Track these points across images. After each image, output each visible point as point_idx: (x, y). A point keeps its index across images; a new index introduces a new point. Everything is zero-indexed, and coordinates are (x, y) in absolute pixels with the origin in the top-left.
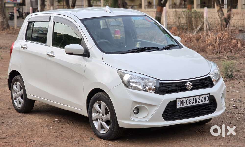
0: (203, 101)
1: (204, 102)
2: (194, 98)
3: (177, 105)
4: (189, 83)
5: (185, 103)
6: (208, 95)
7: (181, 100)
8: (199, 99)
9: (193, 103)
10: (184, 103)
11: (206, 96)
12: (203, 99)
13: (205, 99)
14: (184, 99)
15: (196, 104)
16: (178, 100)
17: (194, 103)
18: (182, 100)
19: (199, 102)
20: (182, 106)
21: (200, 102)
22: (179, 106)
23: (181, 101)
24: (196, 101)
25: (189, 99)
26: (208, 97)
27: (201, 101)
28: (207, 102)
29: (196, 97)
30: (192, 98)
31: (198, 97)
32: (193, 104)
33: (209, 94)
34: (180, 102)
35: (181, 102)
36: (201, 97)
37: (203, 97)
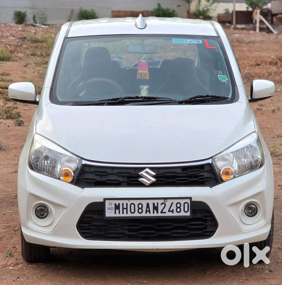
0: (173, 211)
1: (175, 214)
2: (151, 202)
3: (107, 211)
4: (147, 171)
5: (127, 209)
6: (188, 201)
7: (117, 202)
8: (163, 205)
9: (148, 213)
10: (123, 209)
11: (182, 202)
12: (174, 207)
13: (177, 208)
14: (125, 202)
15: (156, 214)
16: (107, 202)
17: (149, 211)
18: (119, 204)
19: (162, 212)
20: (117, 215)
21: (165, 213)
22: (110, 213)
23: (115, 204)
24: (156, 208)
25: (136, 202)
26: (186, 205)
27: (169, 211)
28: (182, 214)
29: (156, 202)
30: (144, 203)
31: (162, 201)
32: (148, 215)
33: (190, 198)
34: (114, 206)
35: (117, 207)
36: (168, 203)
37: (172, 203)
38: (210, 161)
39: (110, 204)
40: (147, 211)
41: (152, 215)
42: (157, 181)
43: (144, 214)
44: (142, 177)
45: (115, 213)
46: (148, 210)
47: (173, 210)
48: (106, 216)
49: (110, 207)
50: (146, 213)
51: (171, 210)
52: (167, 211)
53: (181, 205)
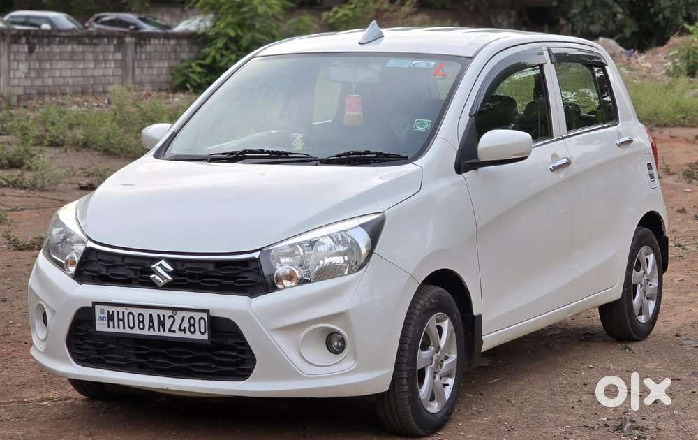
0: (184, 330)
1: (188, 335)
2: (155, 313)
3: (98, 322)
4: (161, 264)
5: (123, 320)
6: (205, 316)
7: (111, 309)
8: (172, 319)
9: (152, 329)
10: (119, 320)
11: (197, 316)
12: (185, 324)
13: (191, 325)
14: (121, 310)
15: (162, 334)
16: (98, 308)
17: (153, 327)
18: (113, 312)
19: (170, 331)
20: (111, 330)
21: (174, 331)
22: (101, 326)
23: (108, 312)
24: (161, 323)
25: (136, 311)
26: (202, 321)
27: (180, 330)
28: (197, 336)
29: (161, 313)
30: (146, 312)
31: (170, 313)
32: (151, 333)
33: (207, 311)
34: (106, 315)
35: (111, 317)
36: (179, 315)
37: (184, 317)
38: (256, 255)
39: (102, 311)
40: (150, 327)
41: (156, 333)
42: (174, 281)
43: (146, 332)
44: (153, 273)
45: (109, 327)
46: (151, 325)
47: (185, 328)
48: (97, 330)
49: (102, 315)
50: (149, 330)
51: (182, 328)
52: (177, 330)
53: (195, 322)
